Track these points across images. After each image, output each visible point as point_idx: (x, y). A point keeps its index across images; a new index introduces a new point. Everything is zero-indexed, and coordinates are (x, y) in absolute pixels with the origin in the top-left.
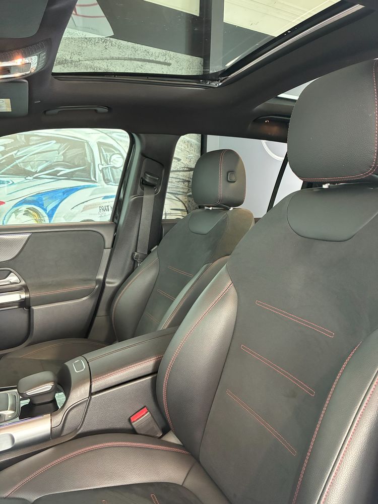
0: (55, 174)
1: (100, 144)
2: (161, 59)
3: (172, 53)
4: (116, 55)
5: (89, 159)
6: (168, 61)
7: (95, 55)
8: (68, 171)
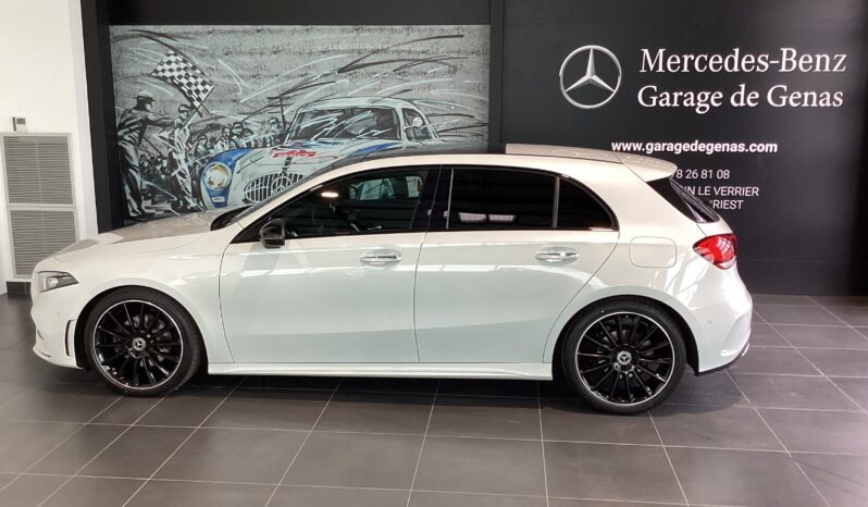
0: (371, 135)
1: (404, 110)
2: (455, 33)
3: (464, 26)
4: (416, 38)
5: (395, 122)
6: (461, 33)
7: (400, 41)
8: (380, 132)
